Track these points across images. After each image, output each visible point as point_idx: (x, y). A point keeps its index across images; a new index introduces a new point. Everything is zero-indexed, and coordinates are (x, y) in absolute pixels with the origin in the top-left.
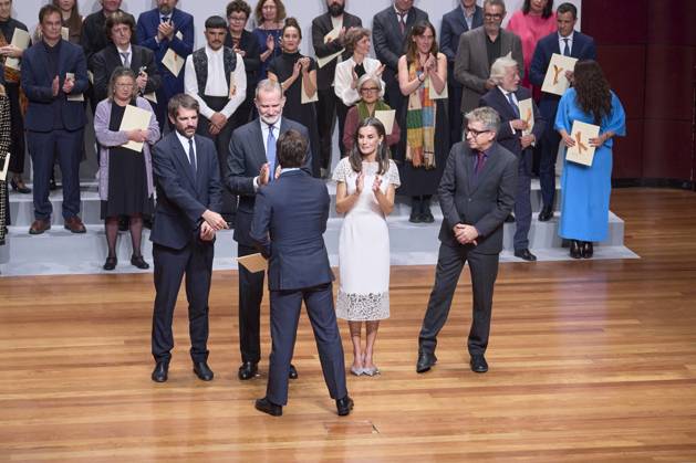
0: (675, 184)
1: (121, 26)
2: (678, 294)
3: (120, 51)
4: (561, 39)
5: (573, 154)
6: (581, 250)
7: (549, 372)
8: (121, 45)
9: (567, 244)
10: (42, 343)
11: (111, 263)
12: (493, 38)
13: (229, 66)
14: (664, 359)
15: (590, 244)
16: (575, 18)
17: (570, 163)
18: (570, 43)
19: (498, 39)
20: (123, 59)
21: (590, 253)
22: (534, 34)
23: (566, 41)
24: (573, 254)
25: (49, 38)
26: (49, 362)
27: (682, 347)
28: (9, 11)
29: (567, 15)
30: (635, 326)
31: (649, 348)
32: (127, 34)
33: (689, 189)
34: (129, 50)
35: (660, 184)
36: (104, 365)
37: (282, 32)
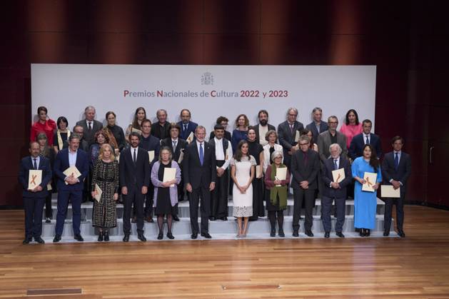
0: (419, 203)
1: (175, 129)
2: (419, 254)
3: (173, 140)
4: (364, 135)
5: (365, 187)
6: (364, 233)
7: (359, 289)
8: (174, 138)
9: (357, 230)
10: (127, 272)
11: (160, 236)
12: (333, 135)
13: (225, 147)
14: (412, 284)
15: (369, 230)
16: (371, 127)
17: (364, 191)
18: (369, 138)
19: (336, 135)
20: (173, 144)
21: (369, 234)
22: (353, 132)
23: (367, 137)
24: (361, 234)
25: (145, 133)
26: (130, 281)
27: (421, 279)
28: (115, 121)
29: (368, 124)
30: (399, 268)
31: (406, 279)
32: (177, 133)
33: (425, 205)
34: (177, 140)
35: (412, 203)
36: (155, 282)
37: (247, 132)
